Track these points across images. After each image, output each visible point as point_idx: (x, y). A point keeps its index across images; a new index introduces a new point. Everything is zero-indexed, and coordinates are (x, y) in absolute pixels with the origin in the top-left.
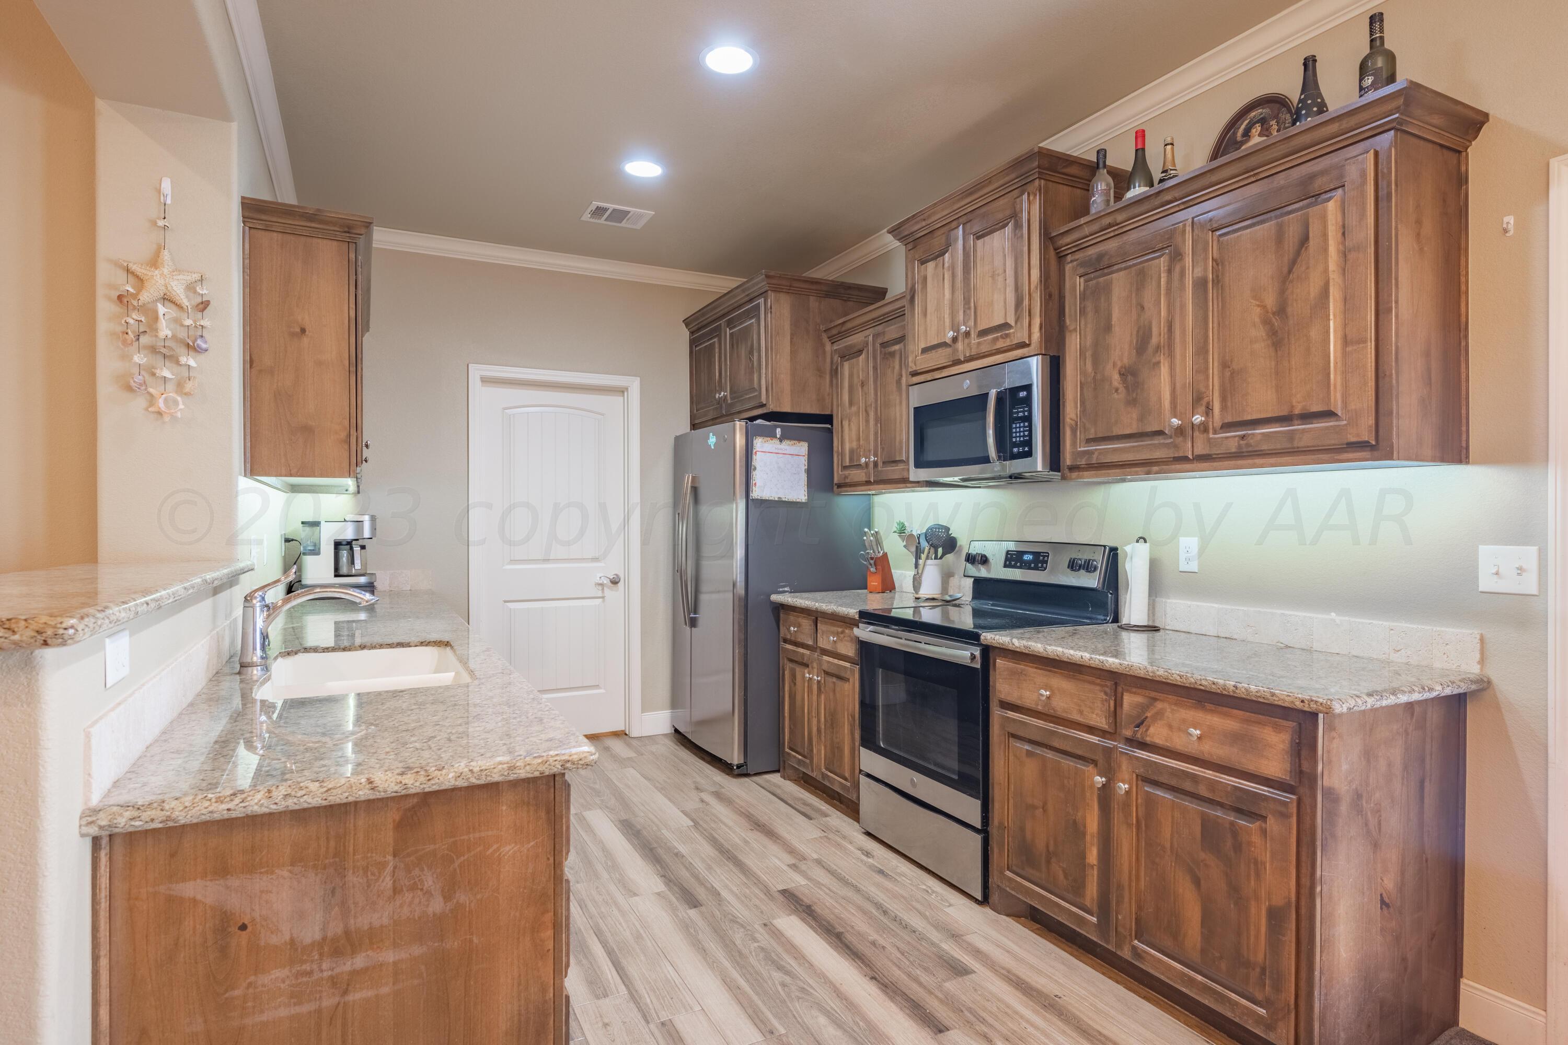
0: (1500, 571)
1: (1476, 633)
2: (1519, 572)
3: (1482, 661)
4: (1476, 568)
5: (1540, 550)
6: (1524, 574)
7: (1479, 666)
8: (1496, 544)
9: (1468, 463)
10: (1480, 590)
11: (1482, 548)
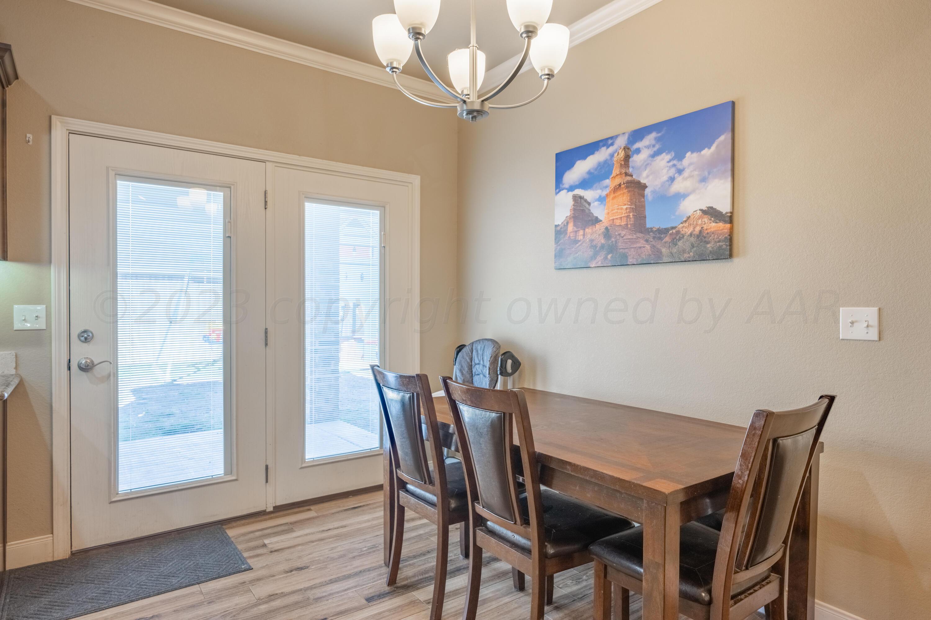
0: (26, 318)
1: (13, 352)
2: (37, 318)
3: (16, 368)
4: (12, 318)
5: (46, 307)
6: (39, 319)
7: (15, 370)
8: (23, 304)
9: (7, 260)
10: (15, 329)
11: (16, 306)
